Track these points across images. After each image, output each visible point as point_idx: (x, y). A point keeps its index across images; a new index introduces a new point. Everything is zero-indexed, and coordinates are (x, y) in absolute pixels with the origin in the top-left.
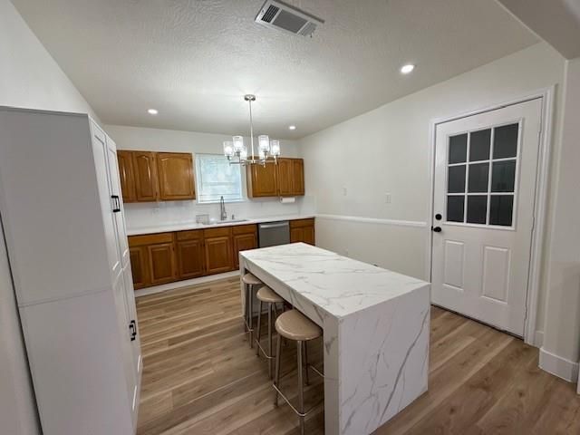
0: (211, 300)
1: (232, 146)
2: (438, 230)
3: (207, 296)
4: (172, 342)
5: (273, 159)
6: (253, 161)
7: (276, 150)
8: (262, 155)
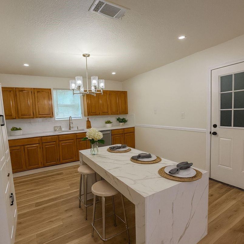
0: (63, 179)
1: (75, 83)
2: (215, 133)
3: (60, 177)
4: (38, 204)
5: (100, 91)
6: (88, 92)
7: (102, 85)
8: (93, 89)
